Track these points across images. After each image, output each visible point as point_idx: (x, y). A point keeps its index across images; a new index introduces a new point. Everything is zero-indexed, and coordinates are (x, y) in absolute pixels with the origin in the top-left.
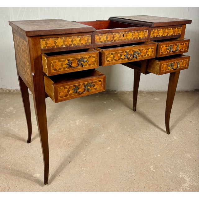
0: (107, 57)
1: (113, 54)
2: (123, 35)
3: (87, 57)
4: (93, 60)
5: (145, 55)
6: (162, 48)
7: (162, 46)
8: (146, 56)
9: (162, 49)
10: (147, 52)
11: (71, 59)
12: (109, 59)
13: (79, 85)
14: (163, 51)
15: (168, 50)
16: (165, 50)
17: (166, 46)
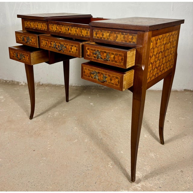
8: (71, 52)
14: (88, 53)
15: (94, 55)
16: (91, 54)
17: (92, 50)
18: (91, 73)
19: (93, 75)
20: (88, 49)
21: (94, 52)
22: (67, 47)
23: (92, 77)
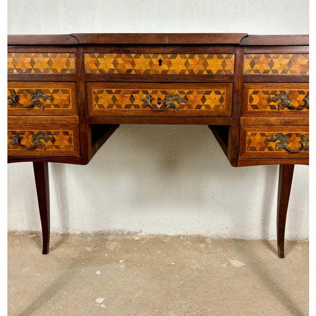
0: (97, 99)
1: (112, 93)
2: (160, 61)
3: (51, 90)
4: (65, 97)
5: (199, 107)
6: (253, 96)
7: (251, 91)
8: (203, 108)
9: (252, 99)
10: (204, 100)
11: (16, 90)
12: (101, 102)
13: (23, 133)
14: (255, 103)
15: (272, 103)
16: (265, 102)
17: (266, 93)
18: (267, 141)
19: (272, 145)
20: (255, 93)
21: (272, 96)
22: (191, 97)
23: (270, 149)
